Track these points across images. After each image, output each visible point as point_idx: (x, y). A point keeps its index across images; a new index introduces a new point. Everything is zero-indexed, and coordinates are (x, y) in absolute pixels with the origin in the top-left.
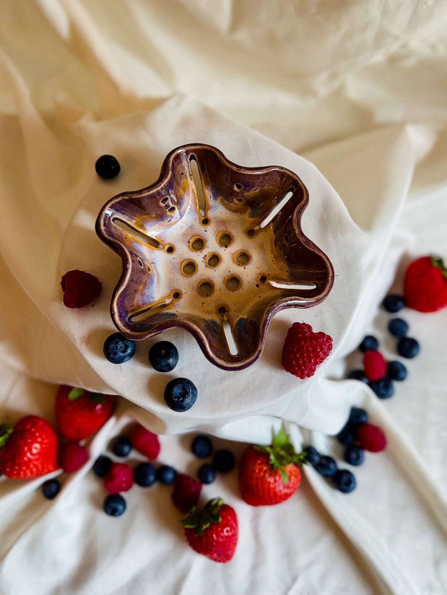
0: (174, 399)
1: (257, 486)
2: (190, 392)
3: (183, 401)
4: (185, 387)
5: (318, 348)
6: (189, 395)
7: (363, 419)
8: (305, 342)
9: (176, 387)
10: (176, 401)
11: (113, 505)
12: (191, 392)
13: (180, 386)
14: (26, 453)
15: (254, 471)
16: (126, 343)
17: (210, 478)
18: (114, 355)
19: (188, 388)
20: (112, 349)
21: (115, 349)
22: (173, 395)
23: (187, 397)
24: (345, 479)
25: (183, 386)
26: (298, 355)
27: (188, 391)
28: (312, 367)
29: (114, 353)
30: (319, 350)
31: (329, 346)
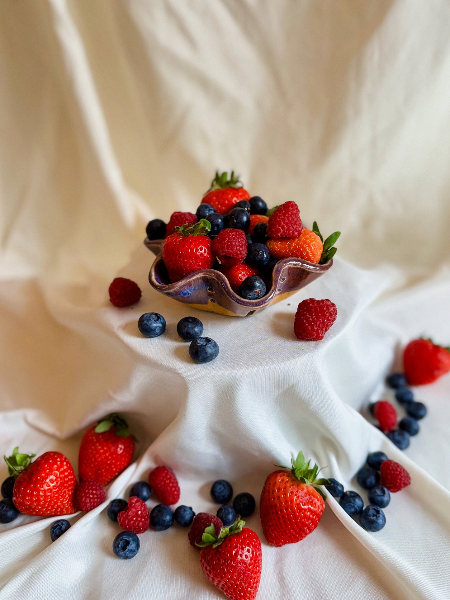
0: (198, 344)
2: (212, 341)
3: (206, 345)
4: (208, 339)
6: (212, 343)
16: (158, 315)
20: (146, 317)
21: (148, 317)
25: (206, 339)
26: (308, 315)
28: (321, 324)
30: (326, 309)
31: (334, 309)
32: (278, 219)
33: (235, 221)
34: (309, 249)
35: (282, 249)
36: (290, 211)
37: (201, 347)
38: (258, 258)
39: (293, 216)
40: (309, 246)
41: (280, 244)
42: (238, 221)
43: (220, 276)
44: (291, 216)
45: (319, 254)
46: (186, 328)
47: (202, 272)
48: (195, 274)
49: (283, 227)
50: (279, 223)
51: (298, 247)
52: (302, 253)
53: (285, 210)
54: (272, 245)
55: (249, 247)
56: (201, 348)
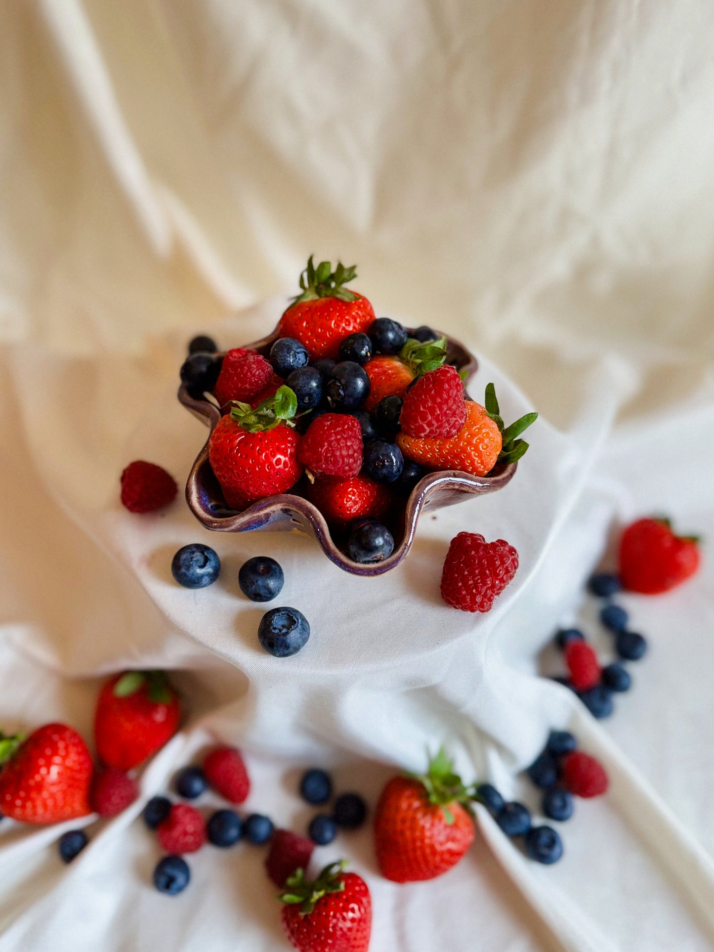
0: (273, 631)
1: (402, 833)
2: (298, 623)
3: (287, 633)
4: (291, 615)
5: (497, 560)
6: (297, 626)
7: (569, 744)
8: (477, 552)
9: (277, 614)
10: (276, 633)
11: (170, 871)
12: (300, 623)
13: (283, 614)
14: (40, 767)
15: (398, 809)
16: (206, 554)
17: (328, 834)
18: (186, 569)
19: (295, 616)
20: (185, 560)
21: (188, 560)
22: (272, 625)
23: (293, 630)
24: (544, 839)
25: (288, 615)
26: (466, 573)
27: (296, 621)
28: (488, 591)
29: (186, 565)
30: (499, 563)
31: (513, 561)
32: (422, 409)
33: (342, 392)
34: (477, 454)
35: (426, 452)
36: (444, 392)
37: (278, 637)
38: (381, 474)
39: (451, 402)
40: (477, 449)
41: (423, 443)
42: (346, 393)
43: (311, 514)
44: (446, 402)
45: (492, 461)
46: (254, 586)
47: (280, 502)
48: (267, 505)
49: (430, 424)
50: (424, 419)
51: (457, 451)
52: (462, 461)
53: (435, 390)
54: (408, 444)
55: (366, 452)
56: (278, 639)
